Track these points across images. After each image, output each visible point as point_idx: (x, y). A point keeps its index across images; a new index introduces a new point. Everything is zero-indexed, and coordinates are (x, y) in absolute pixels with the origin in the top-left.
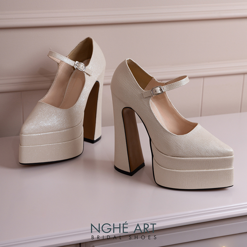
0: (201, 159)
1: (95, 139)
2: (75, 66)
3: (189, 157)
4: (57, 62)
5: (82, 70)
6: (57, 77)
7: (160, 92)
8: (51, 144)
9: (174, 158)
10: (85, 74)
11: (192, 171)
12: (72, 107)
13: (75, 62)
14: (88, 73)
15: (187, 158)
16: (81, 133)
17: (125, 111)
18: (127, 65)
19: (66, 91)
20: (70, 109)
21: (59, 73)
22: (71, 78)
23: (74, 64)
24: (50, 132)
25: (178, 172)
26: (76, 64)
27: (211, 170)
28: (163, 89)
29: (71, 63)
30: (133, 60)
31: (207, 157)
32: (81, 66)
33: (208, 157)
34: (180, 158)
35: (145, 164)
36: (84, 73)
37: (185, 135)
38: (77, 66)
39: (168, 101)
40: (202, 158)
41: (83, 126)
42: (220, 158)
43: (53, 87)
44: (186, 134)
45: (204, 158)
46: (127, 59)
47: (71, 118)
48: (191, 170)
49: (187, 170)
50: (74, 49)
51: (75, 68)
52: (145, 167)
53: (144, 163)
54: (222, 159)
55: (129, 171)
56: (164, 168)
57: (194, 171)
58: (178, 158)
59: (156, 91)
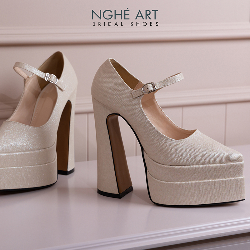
0: (206, 167)
1: (69, 170)
2: (46, 78)
3: (191, 165)
4: (23, 78)
5: (54, 82)
6: (23, 96)
7: (152, 89)
8: (22, 166)
9: (173, 167)
10: (57, 88)
11: (196, 182)
12: (44, 125)
13: (45, 74)
14: (60, 87)
15: (190, 166)
16: (55, 158)
17: (110, 119)
18: (110, 64)
19: (34, 112)
20: (42, 126)
21: (25, 92)
22: (39, 98)
23: (44, 76)
24: (20, 152)
25: (180, 184)
26: (46, 76)
27: (219, 180)
28: (156, 86)
29: (42, 75)
30: (116, 60)
31: (212, 164)
32: (53, 78)
33: (214, 164)
34: (180, 167)
35: (133, 189)
36: (56, 86)
37: (184, 139)
38: (48, 78)
39: (158, 107)
40: (207, 165)
41: (56, 150)
42: (228, 164)
43: (19, 108)
44: (186, 139)
45: (209, 165)
46: (109, 59)
47: (43, 138)
48: (194, 180)
49: (190, 181)
50: (41, 66)
51: (47, 81)
52: (133, 191)
53: (132, 187)
54: (231, 166)
55: (117, 193)
56: (162, 182)
57: (198, 182)
58: (179, 167)
59: (148, 88)
